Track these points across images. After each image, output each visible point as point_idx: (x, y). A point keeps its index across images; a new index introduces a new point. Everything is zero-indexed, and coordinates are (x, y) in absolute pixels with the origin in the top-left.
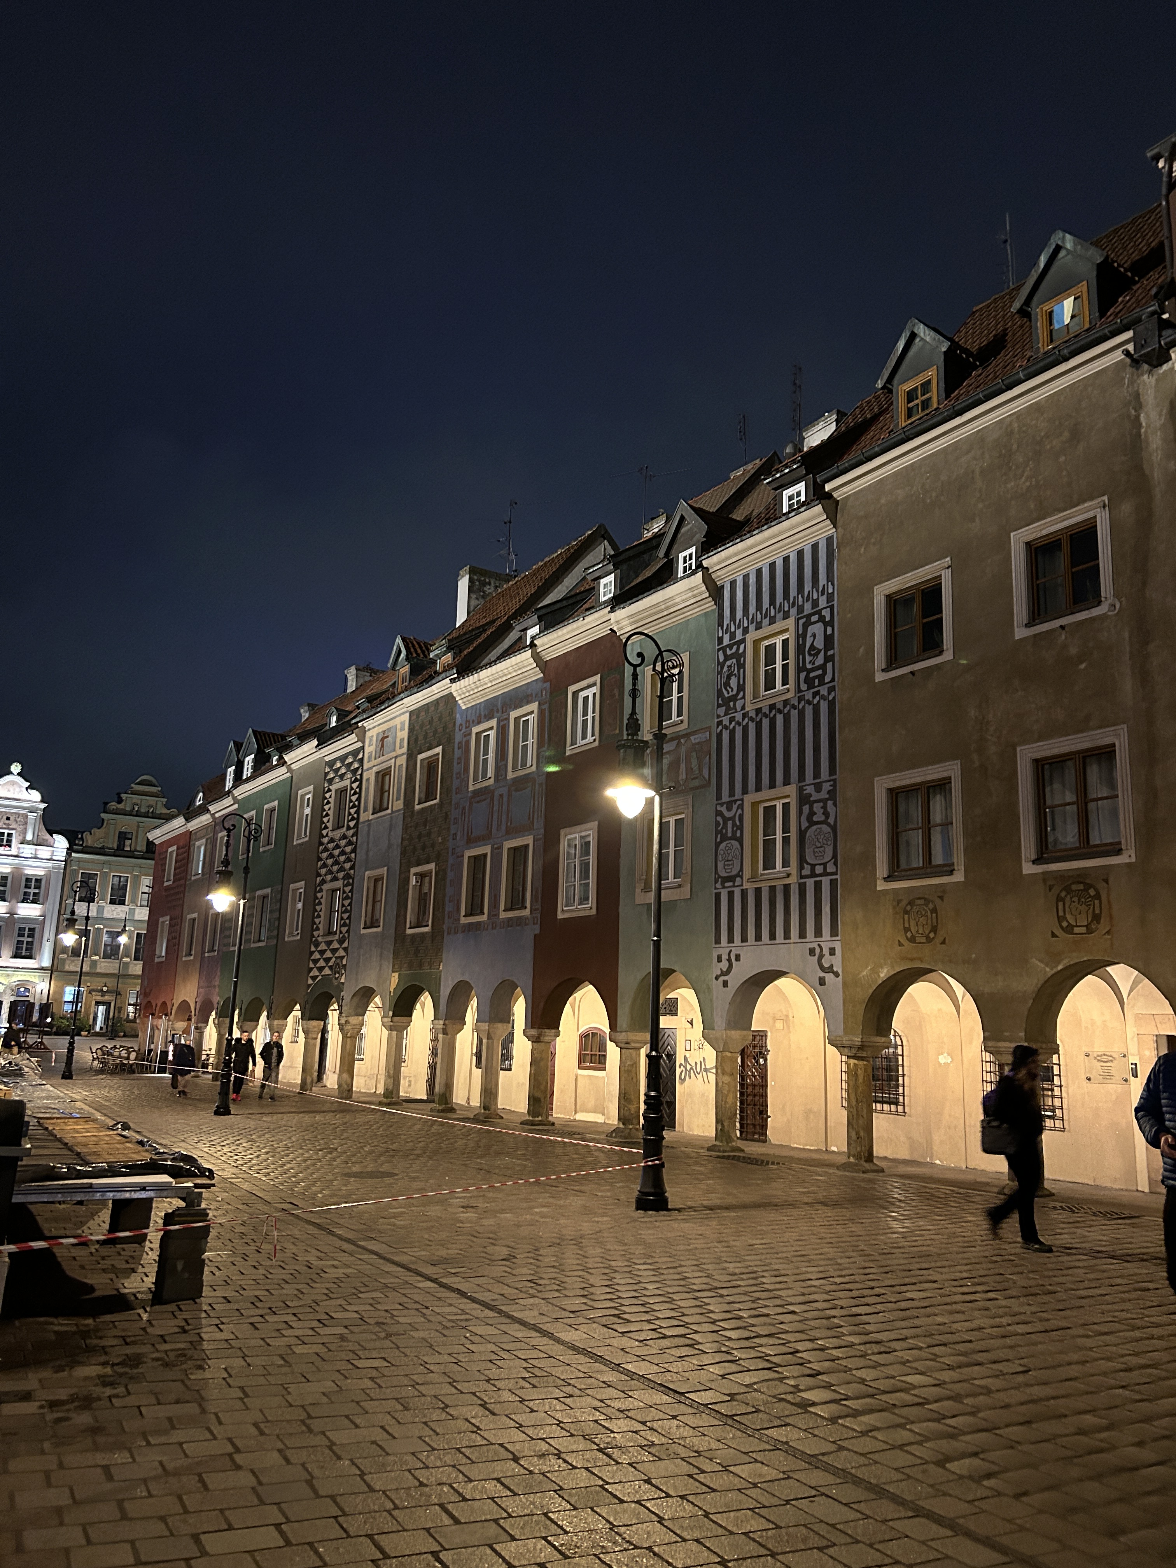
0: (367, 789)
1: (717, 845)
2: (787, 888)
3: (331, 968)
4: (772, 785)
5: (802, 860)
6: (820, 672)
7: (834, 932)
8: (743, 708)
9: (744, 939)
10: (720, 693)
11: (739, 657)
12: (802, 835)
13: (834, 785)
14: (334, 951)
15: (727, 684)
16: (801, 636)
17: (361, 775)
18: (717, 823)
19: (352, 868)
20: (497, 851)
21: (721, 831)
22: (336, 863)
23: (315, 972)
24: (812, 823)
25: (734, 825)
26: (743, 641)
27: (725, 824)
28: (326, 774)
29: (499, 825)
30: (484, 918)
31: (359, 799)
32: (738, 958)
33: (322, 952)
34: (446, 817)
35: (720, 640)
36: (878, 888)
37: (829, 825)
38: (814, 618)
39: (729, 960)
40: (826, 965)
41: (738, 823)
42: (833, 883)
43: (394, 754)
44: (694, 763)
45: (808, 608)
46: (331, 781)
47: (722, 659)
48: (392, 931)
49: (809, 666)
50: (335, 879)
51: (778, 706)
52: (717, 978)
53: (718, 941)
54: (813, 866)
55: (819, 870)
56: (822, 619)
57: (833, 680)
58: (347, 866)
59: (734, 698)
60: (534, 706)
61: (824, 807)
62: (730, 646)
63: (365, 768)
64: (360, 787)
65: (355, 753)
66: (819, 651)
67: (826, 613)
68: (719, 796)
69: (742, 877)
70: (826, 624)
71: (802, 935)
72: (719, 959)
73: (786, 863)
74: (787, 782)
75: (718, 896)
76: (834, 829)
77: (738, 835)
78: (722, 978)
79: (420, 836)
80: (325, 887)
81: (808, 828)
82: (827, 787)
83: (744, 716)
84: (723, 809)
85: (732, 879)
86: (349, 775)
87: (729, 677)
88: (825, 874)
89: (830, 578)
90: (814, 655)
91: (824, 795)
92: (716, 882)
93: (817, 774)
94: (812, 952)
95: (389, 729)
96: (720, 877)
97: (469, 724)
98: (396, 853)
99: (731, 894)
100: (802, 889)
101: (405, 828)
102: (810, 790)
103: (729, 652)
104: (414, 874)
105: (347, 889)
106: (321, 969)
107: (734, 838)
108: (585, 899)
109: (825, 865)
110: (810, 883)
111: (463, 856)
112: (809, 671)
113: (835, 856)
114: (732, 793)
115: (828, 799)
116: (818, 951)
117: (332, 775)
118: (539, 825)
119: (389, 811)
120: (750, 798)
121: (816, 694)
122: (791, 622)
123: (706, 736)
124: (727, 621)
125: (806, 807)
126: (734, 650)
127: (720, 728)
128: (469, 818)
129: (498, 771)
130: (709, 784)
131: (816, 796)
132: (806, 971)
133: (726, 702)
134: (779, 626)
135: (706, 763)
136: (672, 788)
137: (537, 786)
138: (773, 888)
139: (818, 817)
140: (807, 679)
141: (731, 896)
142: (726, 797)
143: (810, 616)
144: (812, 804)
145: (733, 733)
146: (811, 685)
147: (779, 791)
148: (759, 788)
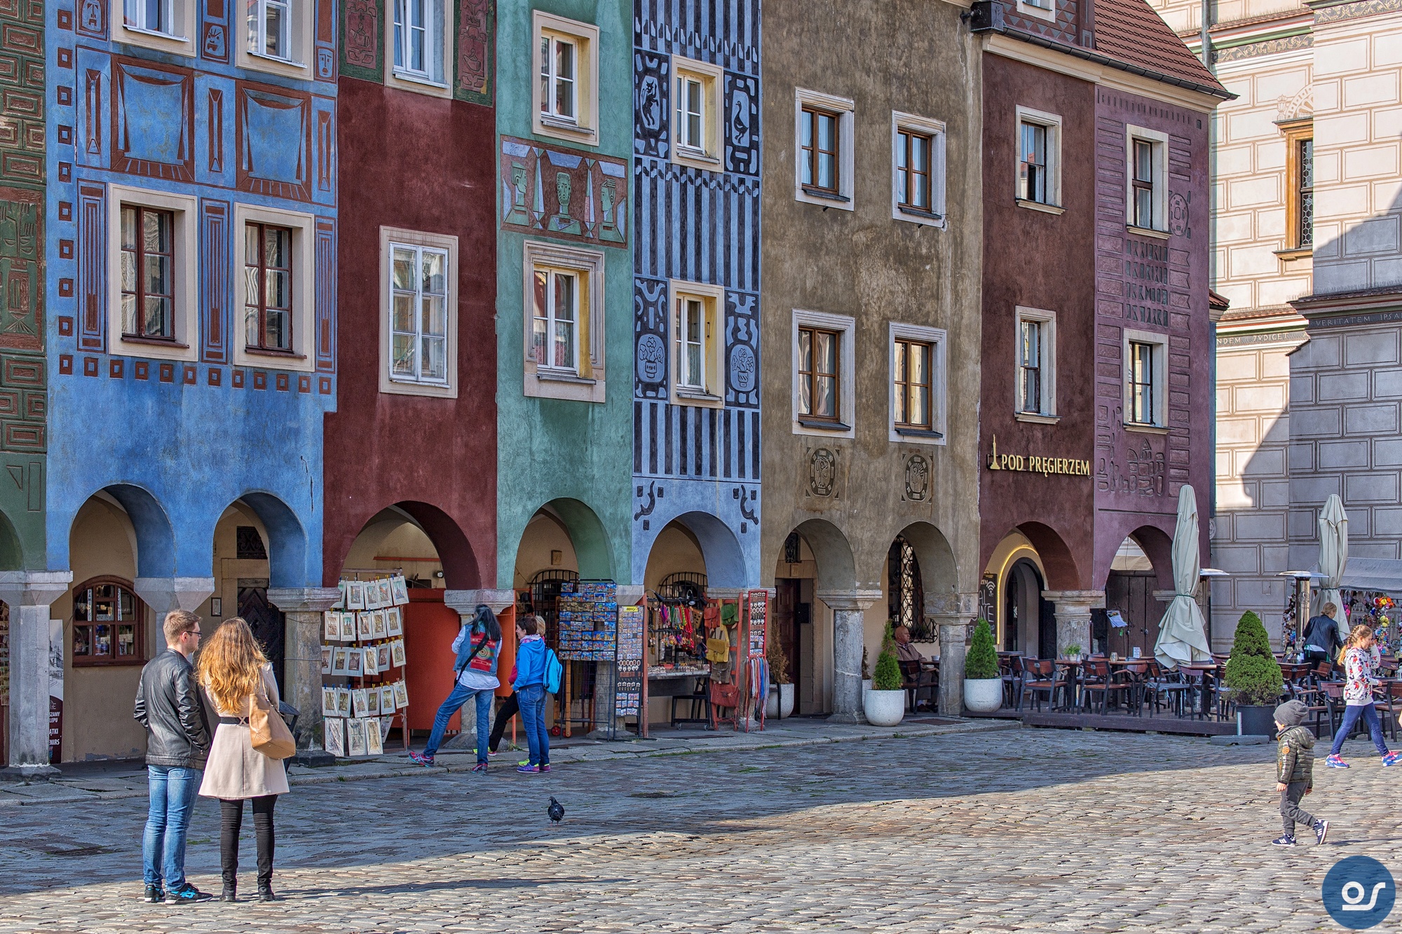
1: (638, 336)
2: (713, 414)
4: (698, 276)
5: (728, 383)
6: (745, 156)
7: (756, 476)
8: (666, 156)
9: (669, 468)
10: (638, 119)
11: (663, 80)
12: (728, 351)
13: (756, 302)
15: (647, 108)
16: (728, 97)
18: (637, 307)
20: (213, 212)
21: (641, 318)
24: (738, 341)
25: (656, 315)
26: (666, 59)
27: (646, 310)
30: (192, 355)
32: (661, 492)
35: (638, 38)
36: (795, 432)
37: (751, 347)
38: (740, 83)
39: (651, 495)
40: (748, 510)
41: (661, 315)
42: (755, 416)
44: (607, 206)
45: (734, 67)
49: (735, 142)
51: (704, 175)
52: (636, 517)
53: (638, 468)
54: (737, 393)
55: (742, 398)
56: (746, 89)
57: (757, 174)
59: (655, 135)
61: (748, 325)
66: (744, 130)
67: (751, 83)
69: (666, 387)
70: (750, 97)
71: (727, 473)
74: (713, 280)
75: (638, 407)
76: (756, 353)
77: (662, 329)
78: (643, 518)
81: (734, 345)
82: (750, 301)
83: (668, 168)
84: (644, 287)
85: (654, 387)
87: (650, 101)
88: (748, 405)
89: (753, 42)
90: (740, 131)
91: (746, 310)
93: (741, 283)
94: (736, 492)
96: (640, 381)
99: (653, 407)
100: (727, 418)
102: (734, 298)
103: (648, 63)
107: (655, 332)
109: (747, 393)
110: (734, 411)
111: (101, 193)
112: (736, 149)
113: (756, 387)
114: (654, 266)
115: (751, 317)
116: (741, 492)
118: (327, 198)
120: (675, 285)
121: (742, 181)
122: (717, 71)
123: (619, 171)
124: (645, 16)
125: (731, 319)
126: (654, 65)
127: (639, 169)
128: (114, 105)
129: (204, 31)
130: (624, 245)
131: (739, 310)
132: (731, 515)
133: (647, 135)
134: (704, 66)
135: (621, 210)
136: (575, 229)
137: (314, 114)
138: (699, 410)
139: (742, 336)
140: (733, 158)
141: (653, 410)
142: (646, 270)
143: (735, 76)
144: (737, 317)
145: (654, 185)
146: (737, 169)
147: (705, 288)
148: (684, 275)
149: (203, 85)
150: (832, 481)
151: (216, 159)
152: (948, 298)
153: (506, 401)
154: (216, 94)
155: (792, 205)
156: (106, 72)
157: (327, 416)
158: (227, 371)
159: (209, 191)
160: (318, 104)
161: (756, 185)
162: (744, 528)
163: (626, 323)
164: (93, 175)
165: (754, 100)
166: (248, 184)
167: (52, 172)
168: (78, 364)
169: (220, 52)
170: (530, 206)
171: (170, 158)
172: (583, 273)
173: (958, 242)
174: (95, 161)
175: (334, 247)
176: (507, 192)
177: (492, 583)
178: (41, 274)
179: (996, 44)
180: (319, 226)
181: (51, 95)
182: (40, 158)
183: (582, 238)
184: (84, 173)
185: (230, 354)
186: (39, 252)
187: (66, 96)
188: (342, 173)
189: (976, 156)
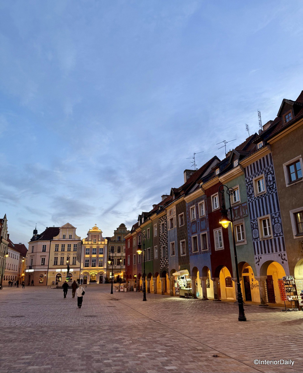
0: (168, 223)
1: (252, 230)
2: (271, 240)
3: (165, 265)
4: (264, 215)
5: (274, 233)
6: (272, 186)
7: (284, 250)
9: (262, 253)
10: (248, 194)
11: (252, 184)
12: (273, 226)
13: (280, 213)
14: (165, 261)
15: (249, 191)
16: (266, 178)
17: (167, 220)
18: (251, 225)
19: (167, 241)
20: (199, 235)
21: (252, 227)
22: (164, 241)
23: (162, 266)
24: (275, 223)
26: (252, 180)
27: (253, 225)
28: (159, 221)
29: (199, 229)
30: (198, 251)
31: (167, 226)
32: (261, 258)
33: (163, 261)
34: (186, 228)
35: (246, 181)
36: (294, 238)
37: (280, 223)
39: (259, 259)
40: (283, 258)
41: (256, 225)
42: (283, 238)
43: (173, 215)
44: (244, 211)
45: (267, 171)
46: (160, 222)
47: (247, 185)
48: (177, 256)
49: (269, 185)
50: (164, 244)
51: (263, 195)
52: (256, 263)
53: (255, 254)
54: (277, 234)
56: (271, 173)
57: (276, 187)
58: (166, 241)
59: (252, 194)
60: (203, 201)
61: (278, 219)
62: (249, 182)
63: (167, 218)
64: (167, 223)
65: (165, 215)
66: (271, 181)
68: (251, 218)
69: (259, 238)
70: (272, 174)
71: (276, 251)
73: (270, 234)
74: (267, 214)
75: (254, 243)
77: (257, 227)
78: (258, 263)
79: (181, 233)
80: (162, 246)
82: (278, 214)
83: (255, 198)
84: (252, 221)
85: (257, 238)
86: (164, 221)
87: (250, 189)
88: (280, 236)
89: (272, 163)
90: (270, 182)
91: (277, 216)
92: (253, 240)
93: (275, 211)
94: (279, 255)
95: (172, 209)
96: (254, 238)
97: (189, 206)
98: (176, 237)
100: (275, 240)
101: (178, 232)
102: (274, 215)
103: (249, 184)
104: (181, 242)
105: (167, 247)
106: (163, 265)
107: (256, 228)
108: (221, 246)
109: (280, 233)
110: (277, 238)
111: (191, 237)
113: (282, 231)
114: (254, 217)
115: (278, 217)
116: (281, 255)
117: (160, 221)
118: (208, 229)
119: (174, 228)
121: (272, 192)
122: (263, 175)
123: (246, 204)
124: (247, 176)
127: (249, 202)
129: (197, 217)
130: (248, 215)
131: (275, 216)
133: (250, 195)
135: (246, 210)
136: (239, 217)
137: (206, 219)
138: (267, 240)
139: (277, 222)
140: (269, 188)
141: (257, 242)
142: (253, 219)
143: (268, 173)
144: (274, 219)
145: (252, 203)
146: (270, 190)
147: (266, 216)
148: (261, 216)
154: (198, 222)
156: (191, 225)
157: (211, 256)
158: (201, 253)
159: (198, 233)
161: (276, 190)
162: (283, 262)
163: (250, 229)
166: (202, 231)
168: (191, 255)
172: (243, 223)
174: (191, 234)
175: (209, 235)
180: (207, 232)
182: (188, 236)
187: (189, 229)
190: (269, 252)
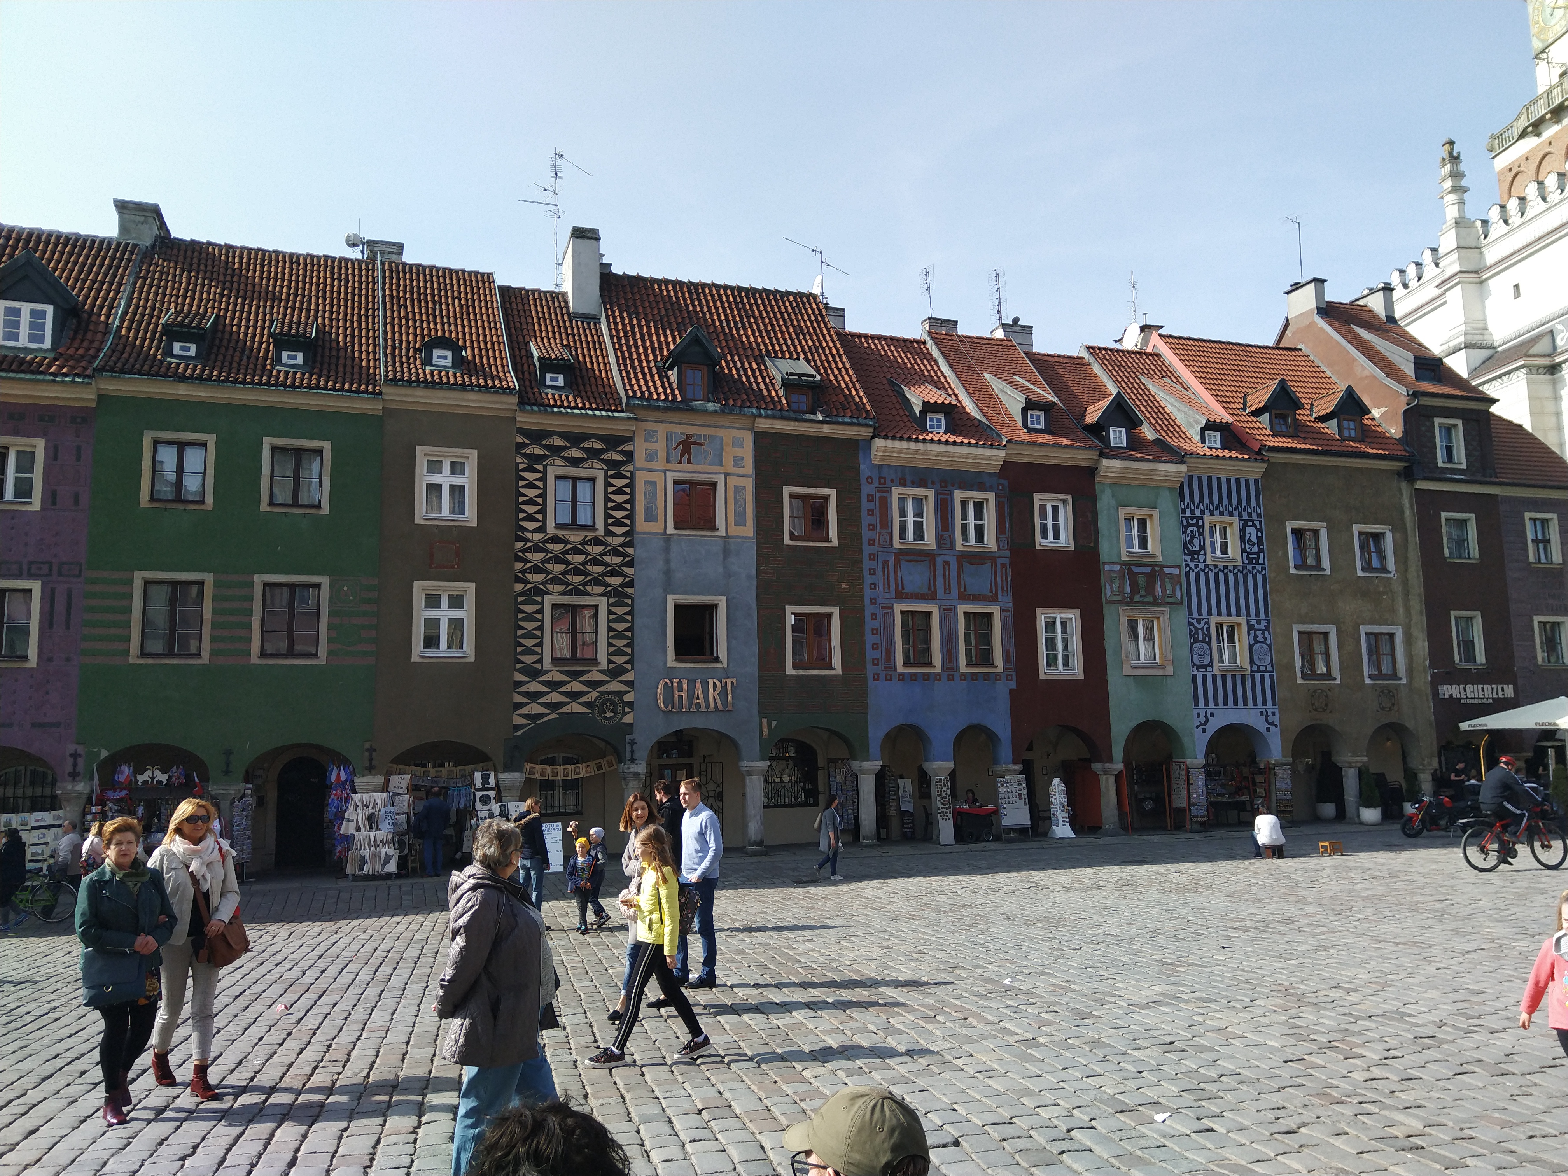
1: (1192, 644)
2: (1243, 677)
3: (588, 704)
4: (1229, 614)
5: (1252, 662)
6: (1255, 556)
7: (1274, 704)
8: (1205, 561)
9: (1216, 704)
10: (1185, 546)
11: (1200, 528)
12: (1251, 647)
13: (1268, 623)
14: (594, 685)
15: (1191, 542)
16: (1243, 531)
17: (632, 473)
18: (1191, 631)
19: (629, 585)
20: (949, 612)
21: (1193, 636)
22: (577, 572)
23: (535, 709)
24: (1256, 642)
25: (1203, 633)
26: (1202, 518)
27: (1197, 632)
28: (521, 446)
30: (935, 669)
31: (631, 501)
32: (1212, 715)
33: (554, 684)
34: (854, 564)
35: (1183, 511)
36: (1299, 682)
37: (1266, 644)
38: (1250, 523)
39: (1206, 716)
40: (1270, 721)
41: (1206, 633)
42: (1272, 677)
44: (1169, 587)
45: (1245, 516)
47: (1185, 524)
48: (752, 669)
49: (1246, 550)
50: (579, 593)
51: (1229, 568)
52: (1197, 728)
53: (1196, 704)
54: (1259, 666)
55: (1262, 669)
56: (1254, 526)
57: (1264, 564)
58: (616, 581)
59: (1198, 553)
61: (1263, 634)
62: (1192, 518)
63: (638, 465)
66: (1254, 544)
67: (1256, 522)
68: (1190, 612)
69: (1212, 666)
70: (1258, 530)
71: (1255, 703)
72: (1199, 715)
74: (1238, 614)
75: (1195, 677)
76: (1270, 646)
77: (1207, 640)
78: (1201, 727)
80: (544, 599)
81: (1254, 644)
82: (1264, 623)
83: (1206, 566)
84: (1195, 622)
85: (1205, 667)
87: (1193, 537)
88: (1266, 671)
89: (1257, 504)
90: (1251, 545)
91: (1262, 627)
92: (1193, 667)
93: (1257, 614)
94: (1261, 714)
95: (703, 435)
96: (1195, 665)
97: (883, 481)
99: (1204, 676)
100: (1253, 678)
101: (762, 560)
102: (1253, 622)
103: (1190, 521)
105: (620, 610)
107: (1203, 641)
108: (1070, 666)
109: (1266, 666)
110: (1257, 675)
111: (891, 608)
112: (1249, 553)
113: (1271, 662)
114: (1200, 612)
115: (1265, 630)
116: (1264, 713)
117: (536, 452)
118: (1007, 599)
119: (721, 533)
120: (1214, 620)
121: (1254, 568)
122: (1235, 520)
123: (1176, 571)
124: (1187, 500)
125: (1252, 632)
126: (1194, 521)
127: (1188, 569)
128: (896, 573)
129: (939, 538)
130: (1181, 603)
131: (1257, 627)
132: (1260, 725)
133: (1191, 553)
134: (1226, 519)
135: (1178, 589)
136: (1151, 599)
137: (998, 565)
138: (1234, 677)
139: (1260, 639)
140: (1247, 558)
141: (1204, 678)
142: (1195, 614)
143: (1246, 521)
144: (1256, 630)
145: (1197, 575)
146: (1250, 563)
147: (1234, 619)
148: (1219, 614)
149: (939, 560)
150: (1326, 705)
151: (947, 589)
152: (1401, 611)
153: (1113, 678)
154: (947, 563)
155: (1289, 575)
156: (892, 561)
157: (1011, 691)
158: (957, 677)
159: (944, 602)
160: (999, 561)
161: (1263, 569)
162: (1268, 730)
163: (1185, 639)
164: (887, 601)
165: (1259, 530)
166: (964, 597)
167: (867, 601)
168: (882, 676)
169: (949, 545)
170: (1121, 591)
171: (925, 590)
172: (1158, 618)
173: (1405, 582)
174: (888, 596)
175: (1011, 620)
176: (1108, 587)
177: (1110, 760)
178: (864, 643)
179: (1421, 485)
180: (1002, 611)
181: (866, 573)
182: (862, 597)
183: (1155, 603)
184: (883, 601)
185: (958, 667)
186: (862, 634)
187: (873, 572)
188: (1013, 587)
189: (1414, 539)
190: (1236, 703)
